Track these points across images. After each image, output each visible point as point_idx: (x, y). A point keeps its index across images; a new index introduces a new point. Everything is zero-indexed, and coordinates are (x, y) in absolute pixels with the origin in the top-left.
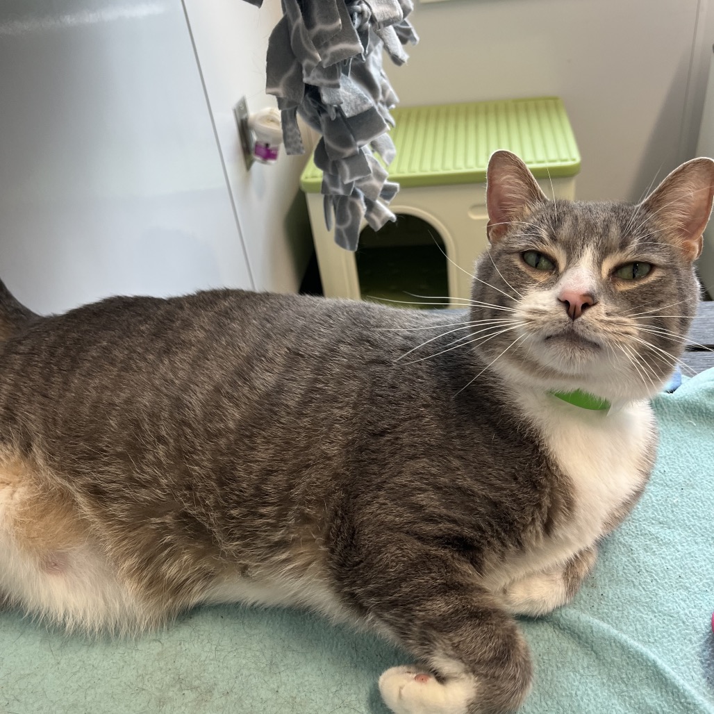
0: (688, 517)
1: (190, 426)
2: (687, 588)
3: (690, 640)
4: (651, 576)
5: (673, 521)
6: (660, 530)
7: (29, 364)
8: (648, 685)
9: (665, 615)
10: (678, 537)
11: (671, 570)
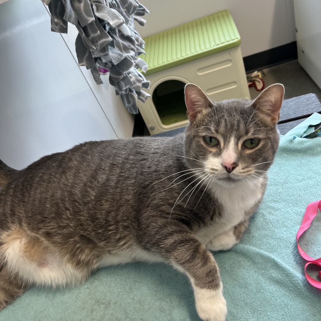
0: (286, 197)
1: (77, 202)
2: (286, 226)
3: (288, 247)
4: (272, 224)
5: (280, 199)
6: (275, 204)
7: (16, 192)
8: (272, 269)
9: (278, 239)
10: (282, 206)
11: (280, 220)
